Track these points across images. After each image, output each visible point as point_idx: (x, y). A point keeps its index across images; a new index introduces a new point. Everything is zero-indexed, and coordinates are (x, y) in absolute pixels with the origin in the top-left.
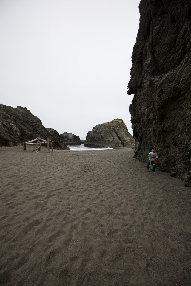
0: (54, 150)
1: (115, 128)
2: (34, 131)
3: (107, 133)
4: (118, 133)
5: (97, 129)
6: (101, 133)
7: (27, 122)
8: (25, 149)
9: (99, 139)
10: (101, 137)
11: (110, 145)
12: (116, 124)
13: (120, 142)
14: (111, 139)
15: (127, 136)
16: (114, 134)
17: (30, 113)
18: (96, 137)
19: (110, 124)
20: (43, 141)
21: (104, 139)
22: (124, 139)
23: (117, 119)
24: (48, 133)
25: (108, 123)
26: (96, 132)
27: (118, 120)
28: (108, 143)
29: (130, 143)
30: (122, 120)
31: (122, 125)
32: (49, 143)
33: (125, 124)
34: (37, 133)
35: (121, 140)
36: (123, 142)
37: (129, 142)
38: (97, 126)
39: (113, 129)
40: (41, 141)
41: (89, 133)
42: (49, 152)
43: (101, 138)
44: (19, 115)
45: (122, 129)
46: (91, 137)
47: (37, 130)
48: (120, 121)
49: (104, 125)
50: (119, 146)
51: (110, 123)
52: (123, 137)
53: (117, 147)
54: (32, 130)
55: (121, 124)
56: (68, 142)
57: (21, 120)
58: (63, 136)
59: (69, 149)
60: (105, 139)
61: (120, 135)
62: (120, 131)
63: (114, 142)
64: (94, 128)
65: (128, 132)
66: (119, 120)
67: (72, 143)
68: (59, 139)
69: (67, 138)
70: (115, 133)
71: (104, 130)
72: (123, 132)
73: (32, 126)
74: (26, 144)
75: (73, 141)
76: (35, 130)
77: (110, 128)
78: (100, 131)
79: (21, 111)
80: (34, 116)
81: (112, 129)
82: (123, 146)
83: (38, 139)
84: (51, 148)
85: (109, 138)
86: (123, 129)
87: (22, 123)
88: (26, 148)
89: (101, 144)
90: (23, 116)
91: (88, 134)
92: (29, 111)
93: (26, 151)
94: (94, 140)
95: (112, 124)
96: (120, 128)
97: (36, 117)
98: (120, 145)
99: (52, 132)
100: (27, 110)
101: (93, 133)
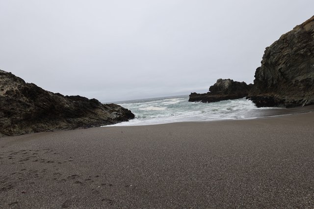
6: (276, 63)
9: (278, 80)
10: (280, 74)
11: (310, 93)
19: (307, 28)
21: (290, 77)
25: (302, 26)
28: (302, 87)
41: (258, 69)
43: (281, 78)
60: (293, 78)
64: (263, 57)
71: (287, 52)
75: (229, 92)
85: (308, 72)
89: (280, 93)
101: (264, 69)
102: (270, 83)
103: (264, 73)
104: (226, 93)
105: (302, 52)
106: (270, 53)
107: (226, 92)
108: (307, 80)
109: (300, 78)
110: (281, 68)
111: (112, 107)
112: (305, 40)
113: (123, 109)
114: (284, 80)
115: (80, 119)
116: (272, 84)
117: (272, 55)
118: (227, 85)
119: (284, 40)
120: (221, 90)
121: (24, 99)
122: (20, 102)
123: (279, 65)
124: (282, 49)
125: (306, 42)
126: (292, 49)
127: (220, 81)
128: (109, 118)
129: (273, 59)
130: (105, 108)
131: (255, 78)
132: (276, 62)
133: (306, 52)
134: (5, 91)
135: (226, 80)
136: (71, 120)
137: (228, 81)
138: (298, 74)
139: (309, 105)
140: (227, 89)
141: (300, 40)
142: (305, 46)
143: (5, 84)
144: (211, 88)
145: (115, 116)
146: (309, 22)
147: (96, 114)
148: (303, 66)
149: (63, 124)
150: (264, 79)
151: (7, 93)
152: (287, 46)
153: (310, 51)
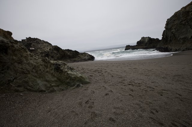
102: (169, 39)
103: (166, 34)
104: (146, 45)
105: (183, 23)
106: (169, 22)
108: (185, 38)
109: (182, 37)
110: (173, 32)
111: (84, 54)
112: (185, 16)
113: (89, 55)
114: (175, 38)
115: (74, 59)
116: (170, 40)
117: (169, 24)
118: (147, 40)
119: (176, 15)
120: (143, 44)
121: (55, 52)
122: (54, 53)
123: (172, 30)
124: (174, 20)
125: (186, 17)
126: (179, 20)
127: (143, 38)
128: (85, 59)
129: (169, 26)
130: (82, 54)
131: (162, 36)
132: (171, 28)
133: (185, 23)
134: (49, 49)
135: (146, 37)
136: (71, 59)
137: (148, 38)
138: (181, 35)
139: (184, 50)
140: (147, 43)
141: (183, 16)
142: (186, 19)
143: (47, 46)
144: (138, 43)
145: (87, 58)
146: (189, 5)
147: (80, 57)
148: (184, 30)
149: (69, 61)
150: (166, 37)
151: (50, 49)
152: (177, 19)
153: (188, 22)
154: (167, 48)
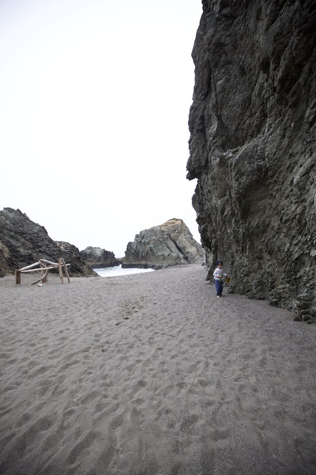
0: (70, 278)
1: (172, 235)
2: (34, 248)
3: (160, 243)
4: (177, 242)
5: (143, 237)
6: (148, 243)
7: (22, 234)
8: (18, 282)
9: (147, 253)
10: (149, 249)
11: (165, 262)
12: (173, 227)
13: (181, 255)
14: (166, 253)
15: (192, 245)
16: (171, 244)
17: (27, 219)
18: (141, 250)
19: (163, 228)
20: (51, 264)
22: (187, 250)
23: (174, 219)
24: (60, 251)
25: (160, 226)
26: (140, 242)
27: (175, 221)
28: (161, 259)
29: (198, 257)
30: (182, 221)
31: (182, 229)
32: (63, 268)
33: (186, 227)
34: (40, 251)
35: (182, 253)
36: (187, 255)
37: (196, 255)
38: (141, 232)
39: (169, 235)
40: (48, 265)
41: (130, 244)
42: (63, 283)
43: (150, 252)
44: (8, 222)
45: (182, 235)
46: (133, 251)
47: (40, 247)
48: (178, 222)
49: (153, 231)
50: (181, 263)
51: (163, 226)
52: (185, 247)
53: (177, 264)
54: (31, 246)
55: (181, 227)
56: (94, 264)
57: (11, 231)
58: (86, 253)
59: (96, 275)
60: (156, 253)
61: (181, 245)
62: (179, 238)
63: (172, 256)
64: (137, 236)
65: (192, 239)
66: (177, 220)
67: (101, 264)
68: (79, 258)
69: (92, 257)
70: (173, 242)
71: (154, 238)
72: (185, 240)
73: (31, 239)
74: (20, 272)
75: (103, 260)
76: (36, 246)
77: (164, 235)
78: (147, 241)
79: (11, 215)
80: (34, 223)
81: (167, 236)
82: (186, 262)
83: (42, 262)
84: (66, 276)
85: (162, 251)
86: (185, 235)
87: (12, 237)
88: (20, 279)
89: (151, 262)
90: (14, 225)
91: (128, 246)
92: (24, 215)
93: (21, 285)
94: (138, 256)
95: (166, 227)
96: (180, 232)
97: (37, 225)
98: (183, 261)
99: (66, 248)
100: (21, 213)
101: (137, 245)
102: (140, 255)
103: (136, 247)
104: (98, 261)
105: (161, 240)
106: (144, 236)
107: (99, 259)
109: (160, 254)
110: (152, 247)
114: (153, 254)
116: (142, 255)
117: (146, 237)
118: (99, 253)
120: (91, 258)
126: (156, 237)
127: (90, 248)
137: (99, 250)
138: (159, 251)
139: (167, 267)
148: (160, 247)
150: (136, 251)
152: (154, 235)
154: (146, 264)
